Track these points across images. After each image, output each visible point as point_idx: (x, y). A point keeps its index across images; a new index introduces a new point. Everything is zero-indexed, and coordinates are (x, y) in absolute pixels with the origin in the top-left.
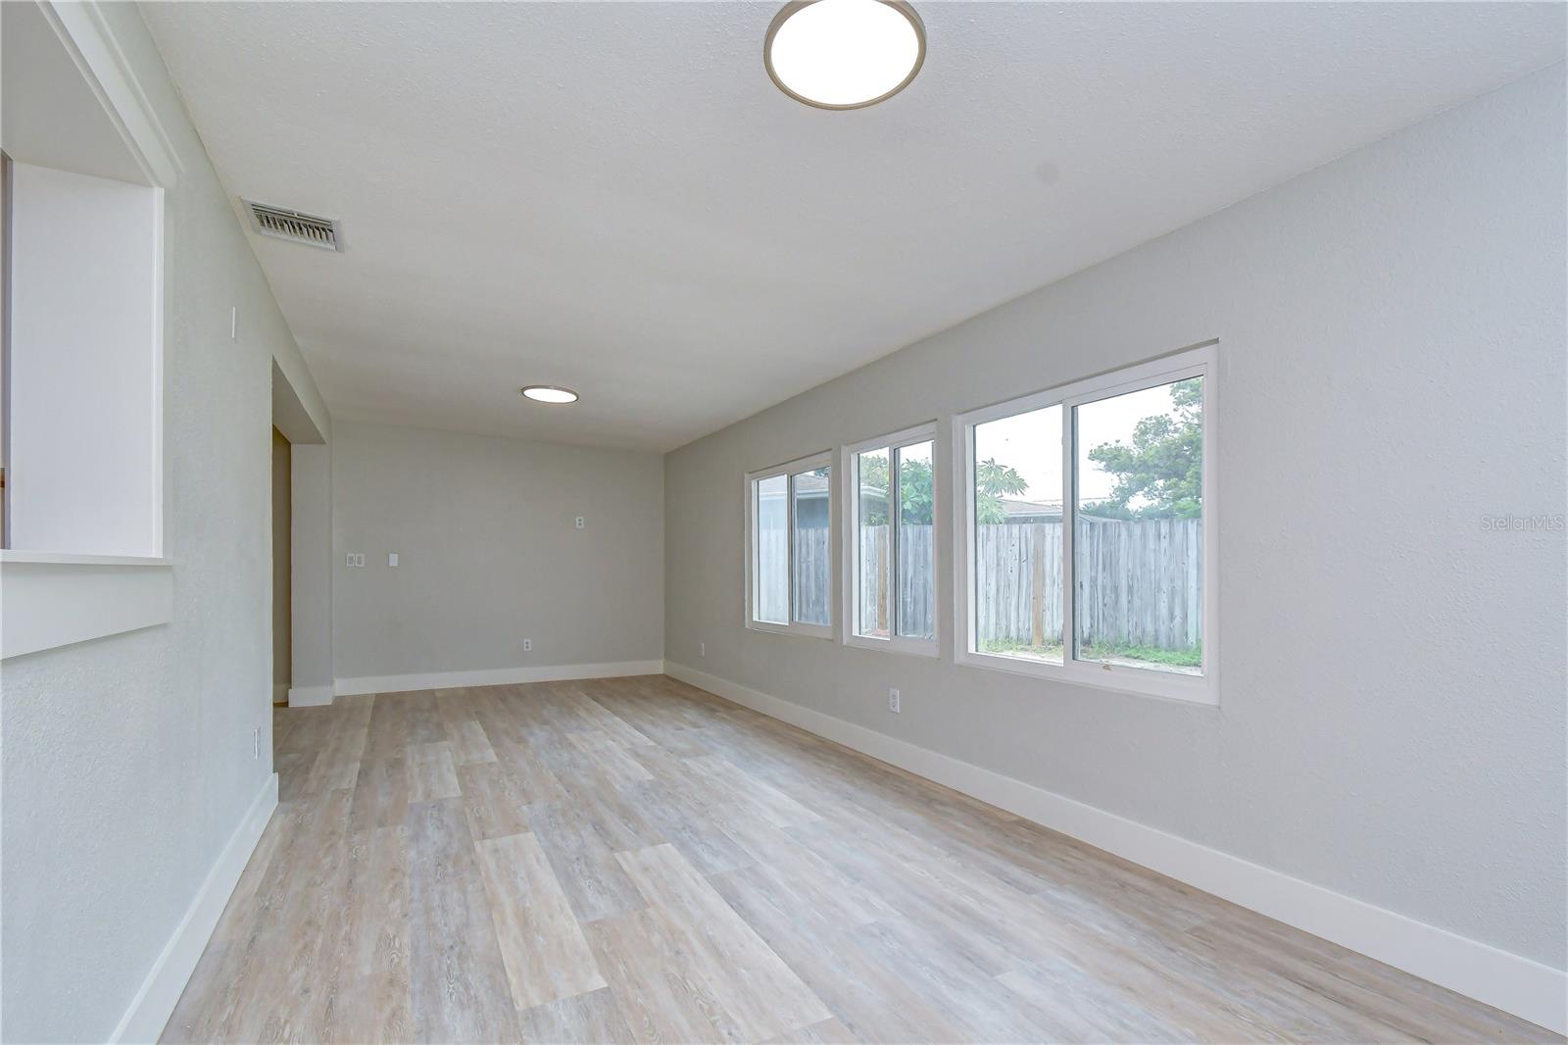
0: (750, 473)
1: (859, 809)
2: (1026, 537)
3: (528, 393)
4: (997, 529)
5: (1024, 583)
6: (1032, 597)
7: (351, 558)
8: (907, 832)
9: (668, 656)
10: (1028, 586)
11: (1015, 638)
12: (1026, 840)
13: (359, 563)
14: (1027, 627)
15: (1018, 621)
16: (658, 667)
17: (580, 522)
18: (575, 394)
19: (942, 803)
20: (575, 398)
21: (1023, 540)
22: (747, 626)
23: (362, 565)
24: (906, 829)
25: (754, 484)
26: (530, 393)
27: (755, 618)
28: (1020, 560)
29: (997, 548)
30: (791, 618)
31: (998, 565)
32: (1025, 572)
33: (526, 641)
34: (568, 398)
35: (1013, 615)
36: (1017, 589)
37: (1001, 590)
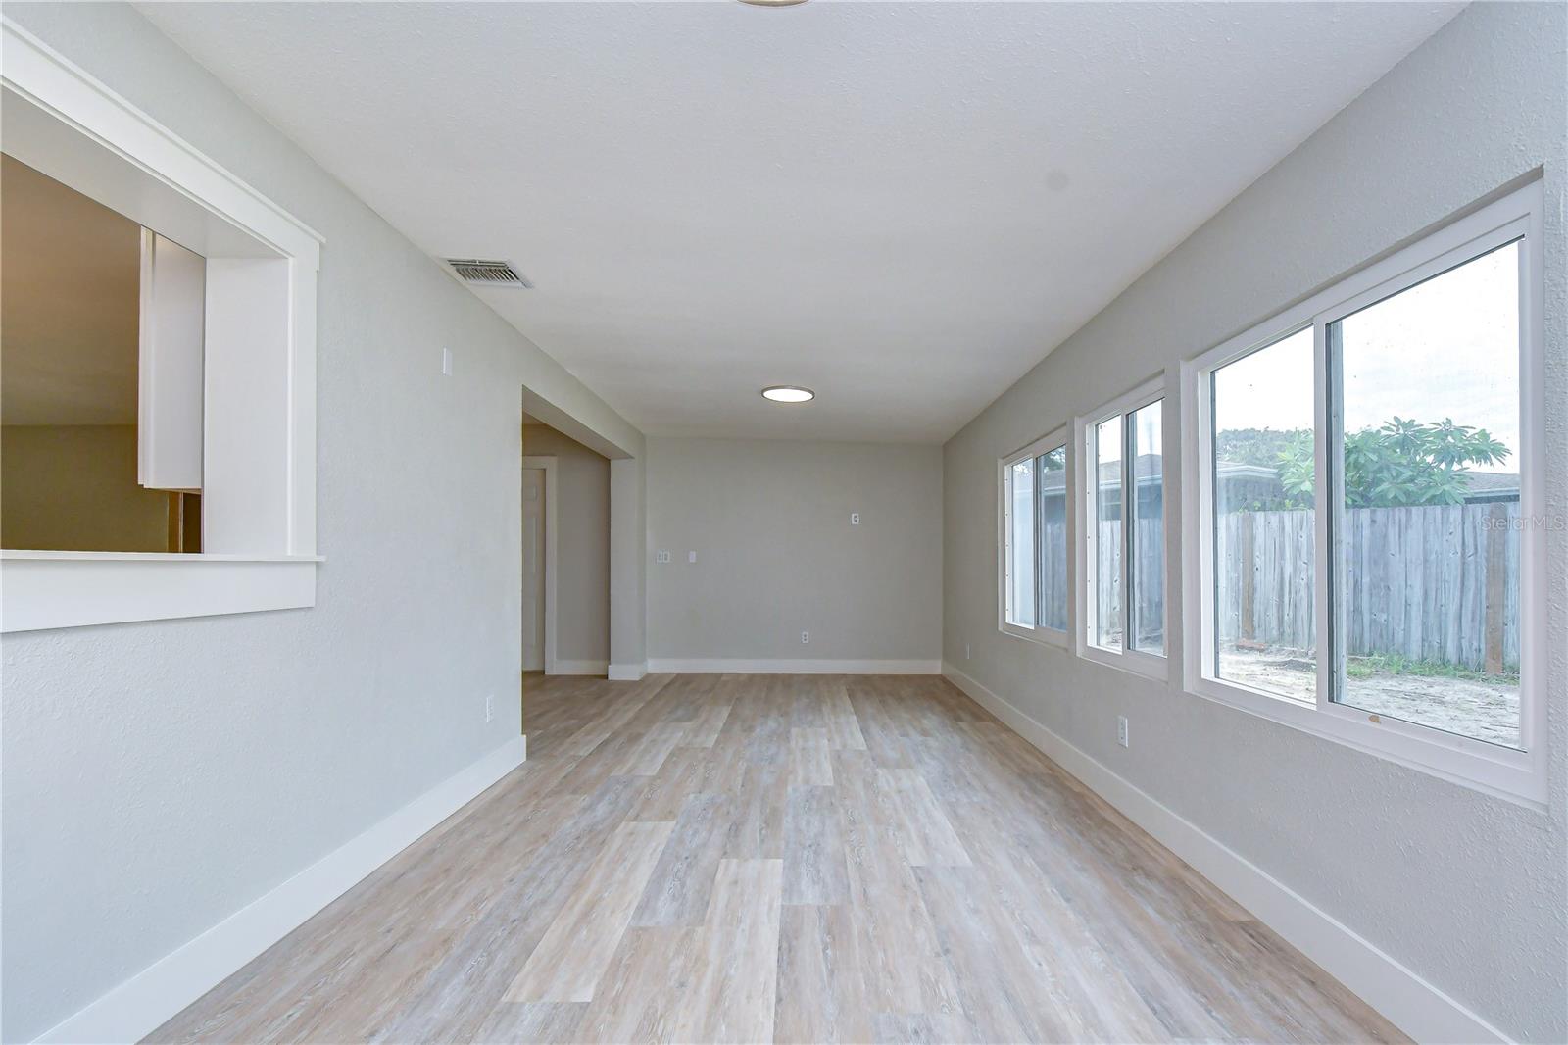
0: (1004, 458)
1: (1029, 861)
2: (1474, 522)
3: (767, 394)
4: (1425, 513)
5: (1471, 584)
6: (1484, 605)
7: (660, 556)
8: (1064, 903)
9: (947, 656)
10: (1478, 591)
11: (1454, 659)
12: (1235, 954)
13: (666, 559)
14: (1475, 644)
15: (1461, 638)
16: (935, 667)
17: (855, 519)
18: (813, 393)
19: (1148, 875)
20: (810, 396)
21: (1468, 526)
22: (1000, 629)
23: (669, 561)
24: (1068, 900)
25: (1007, 468)
26: (769, 394)
27: (1009, 620)
28: (1463, 554)
29: (1425, 538)
30: (1037, 623)
31: (1426, 560)
32: (1472, 572)
33: (804, 633)
34: (805, 396)
35: (1452, 630)
36: (1458, 594)
37: (1432, 595)
